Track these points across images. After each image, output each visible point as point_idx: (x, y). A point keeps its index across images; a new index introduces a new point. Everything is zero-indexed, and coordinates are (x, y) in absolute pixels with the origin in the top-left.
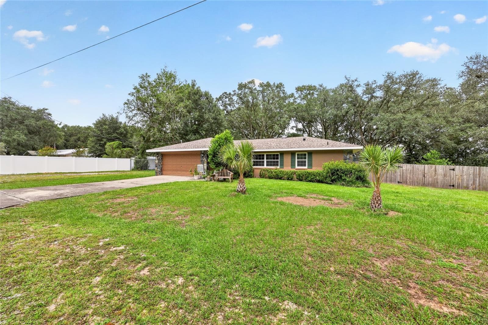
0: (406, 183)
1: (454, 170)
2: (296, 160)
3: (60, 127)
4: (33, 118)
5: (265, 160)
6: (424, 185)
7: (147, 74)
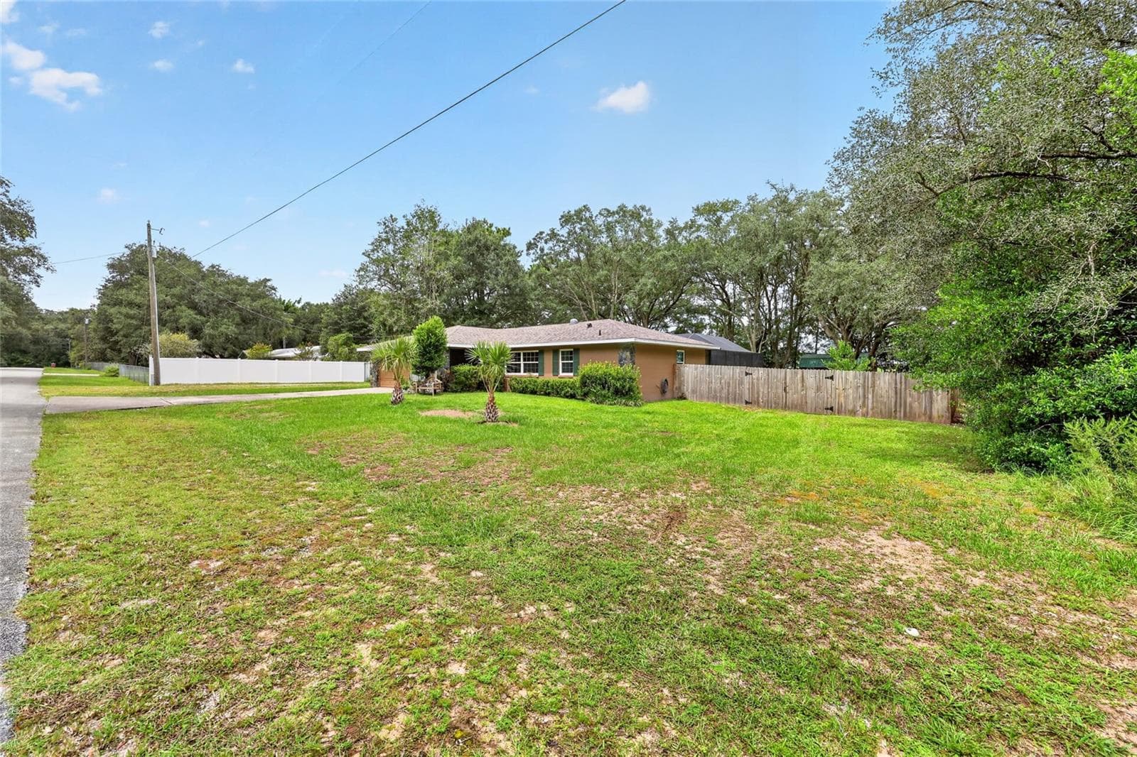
0: (759, 406)
1: (832, 378)
2: (561, 362)
3: (299, 306)
4: (248, 296)
5: (522, 362)
6: (786, 407)
7: (391, 216)
